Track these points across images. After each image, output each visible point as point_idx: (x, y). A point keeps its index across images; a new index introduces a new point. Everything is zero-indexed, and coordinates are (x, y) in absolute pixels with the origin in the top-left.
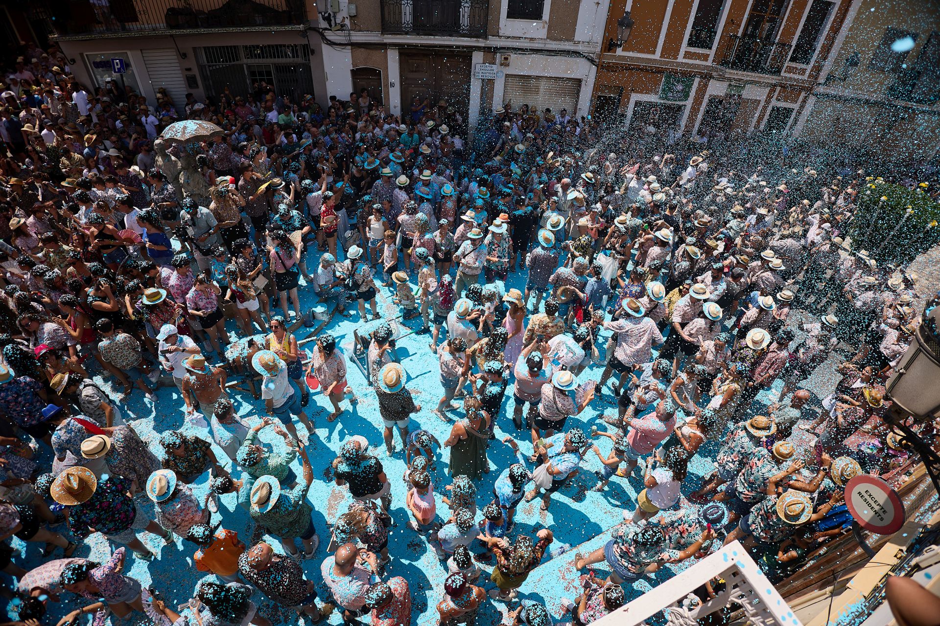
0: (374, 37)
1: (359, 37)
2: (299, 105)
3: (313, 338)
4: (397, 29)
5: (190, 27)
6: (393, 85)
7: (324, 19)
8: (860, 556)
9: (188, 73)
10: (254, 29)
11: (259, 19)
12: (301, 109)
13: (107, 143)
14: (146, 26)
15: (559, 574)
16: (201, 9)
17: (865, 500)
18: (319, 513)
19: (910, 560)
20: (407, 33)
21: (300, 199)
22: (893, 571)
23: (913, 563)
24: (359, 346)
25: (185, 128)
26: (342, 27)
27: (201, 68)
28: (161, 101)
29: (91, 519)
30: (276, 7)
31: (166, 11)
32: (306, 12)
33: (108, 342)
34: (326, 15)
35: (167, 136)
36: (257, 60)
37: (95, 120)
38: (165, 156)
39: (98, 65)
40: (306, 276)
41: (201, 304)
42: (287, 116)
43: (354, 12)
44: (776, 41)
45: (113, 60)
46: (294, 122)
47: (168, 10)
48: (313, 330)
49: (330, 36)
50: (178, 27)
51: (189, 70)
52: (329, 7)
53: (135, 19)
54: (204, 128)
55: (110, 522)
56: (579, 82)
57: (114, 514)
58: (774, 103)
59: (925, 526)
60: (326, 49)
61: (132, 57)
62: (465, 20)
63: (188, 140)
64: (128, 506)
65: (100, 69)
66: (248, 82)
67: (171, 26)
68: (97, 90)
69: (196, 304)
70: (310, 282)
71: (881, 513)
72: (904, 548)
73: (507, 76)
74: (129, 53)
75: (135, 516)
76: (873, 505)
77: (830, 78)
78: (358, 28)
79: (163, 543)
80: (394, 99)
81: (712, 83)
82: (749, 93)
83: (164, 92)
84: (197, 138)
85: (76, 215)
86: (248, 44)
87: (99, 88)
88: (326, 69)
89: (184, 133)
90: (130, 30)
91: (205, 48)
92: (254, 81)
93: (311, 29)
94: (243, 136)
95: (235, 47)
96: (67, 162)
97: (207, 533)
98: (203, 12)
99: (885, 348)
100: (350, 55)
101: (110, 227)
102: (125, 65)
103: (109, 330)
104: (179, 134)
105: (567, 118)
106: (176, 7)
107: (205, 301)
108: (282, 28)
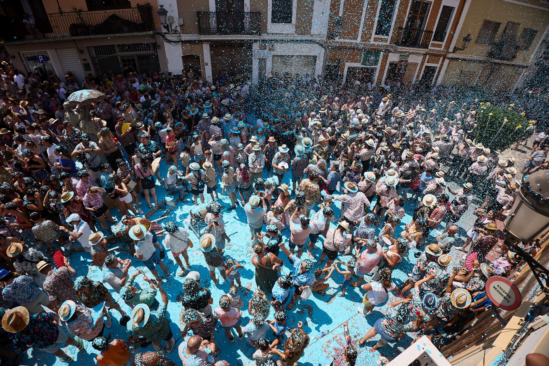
0: (194, 37)
1: (185, 37)
2: (152, 78)
3: (165, 217)
4: (208, 32)
5: (85, 35)
6: (207, 64)
7: (165, 27)
8: (497, 323)
9: (85, 62)
10: (123, 35)
11: (126, 29)
12: (154, 81)
13: (36, 105)
14: (58, 35)
15: (322, 349)
16: (91, 24)
17: (498, 291)
18: (174, 324)
19: (528, 325)
20: (214, 34)
21: (154, 134)
22: (518, 333)
23: (529, 327)
24: (193, 220)
25: (82, 94)
26: (176, 32)
27: (92, 59)
28: (68, 79)
29: (27, 340)
30: (135, 21)
31: (69, 26)
32: (153, 24)
33: (39, 226)
34: (166, 25)
35: (71, 100)
36: (126, 53)
37: (28, 92)
38: (71, 112)
39: (30, 59)
40: (160, 180)
41: (92, 203)
42: (145, 85)
43: (182, 23)
44: (425, 30)
45: (38, 56)
46: (149, 88)
47: (71, 25)
48: (165, 212)
49: (169, 37)
50: (77, 34)
51: (85, 60)
52: (167, 20)
53: (51, 31)
54: (93, 94)
55: (41, 341)
56: (315, 58)
57: (43, 335)
58: (426, 64)
59: (533, 304)
60: (166, 45)
61: (50, 53)
62: (247, 25)
63: (84, 102)
64: (53, 329)
65: (31, 62)
66: (121, 66)
67: (73, 34)
68: (30, 74)
69: (89, 203)
70: (162, 183)
71: (507, 298)
72: (523, 319)
73: (274, 56)
74: (48, 51)
75: (57, 336)
76: (503, 293)
77: (455, 49)
78: (185, 32)
79: (77, 350)
80: (208, 72)
81: (390, 54)
82: (411, 59)
83: (70, 74)
84: (89, 100)
85: (16, 150)
86: (121, 43)
87: (31, 73)
88: (167, 57)
89: (81, 97)
90: (48, 38)
91: (94, 47)
92: (125, 65)
93: (157, 33)
94: (119, 98)
95: (112, 45)
96: (10, 118)
97: (104, 342)
98: (92, 26)
99: (500, 199)
100: (181, 48)
101: (37, 156)
102: (46, 58)
103: (38, 218)
104: (78, 99)
105: (310, 79)
106: (76, 23)
107: (94, 201)
108: (140, 34)
